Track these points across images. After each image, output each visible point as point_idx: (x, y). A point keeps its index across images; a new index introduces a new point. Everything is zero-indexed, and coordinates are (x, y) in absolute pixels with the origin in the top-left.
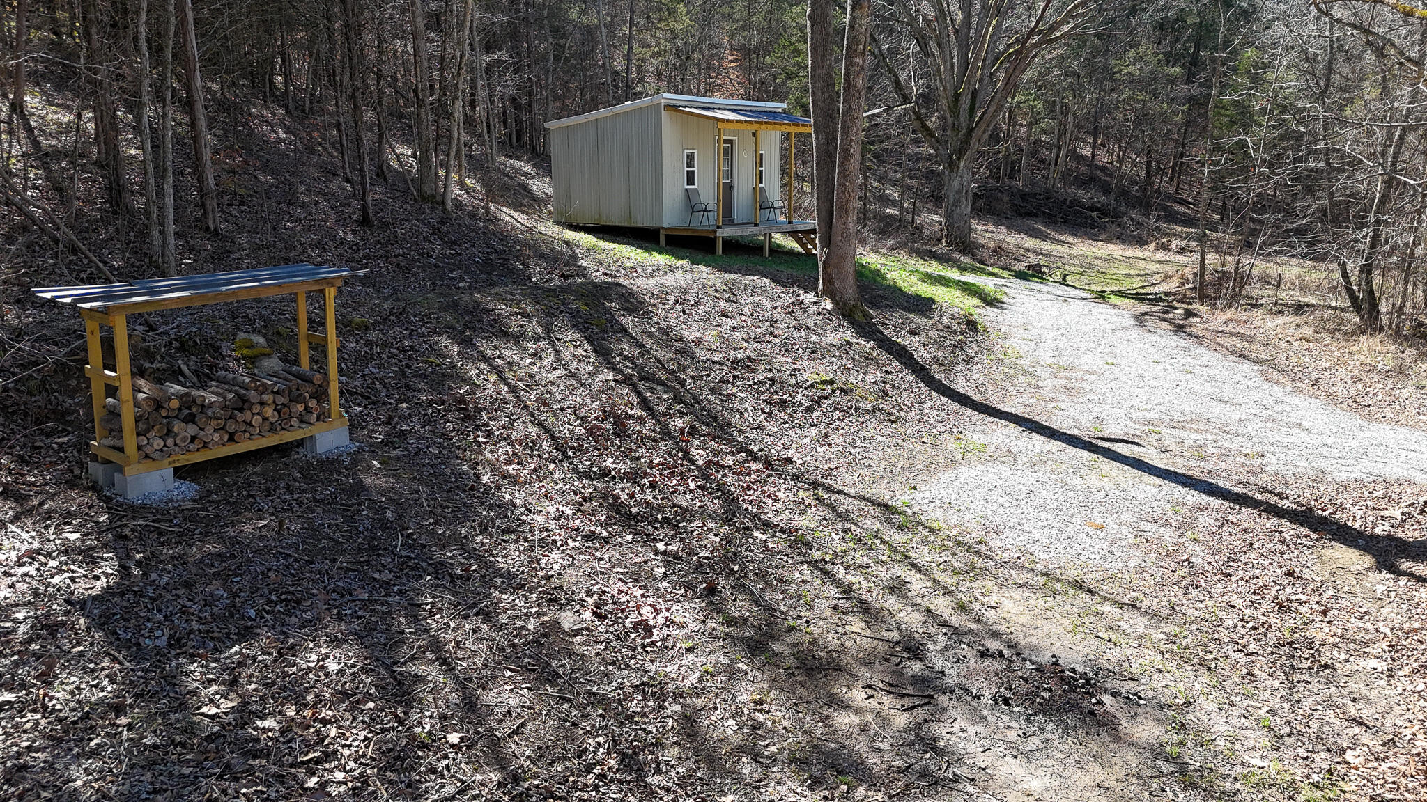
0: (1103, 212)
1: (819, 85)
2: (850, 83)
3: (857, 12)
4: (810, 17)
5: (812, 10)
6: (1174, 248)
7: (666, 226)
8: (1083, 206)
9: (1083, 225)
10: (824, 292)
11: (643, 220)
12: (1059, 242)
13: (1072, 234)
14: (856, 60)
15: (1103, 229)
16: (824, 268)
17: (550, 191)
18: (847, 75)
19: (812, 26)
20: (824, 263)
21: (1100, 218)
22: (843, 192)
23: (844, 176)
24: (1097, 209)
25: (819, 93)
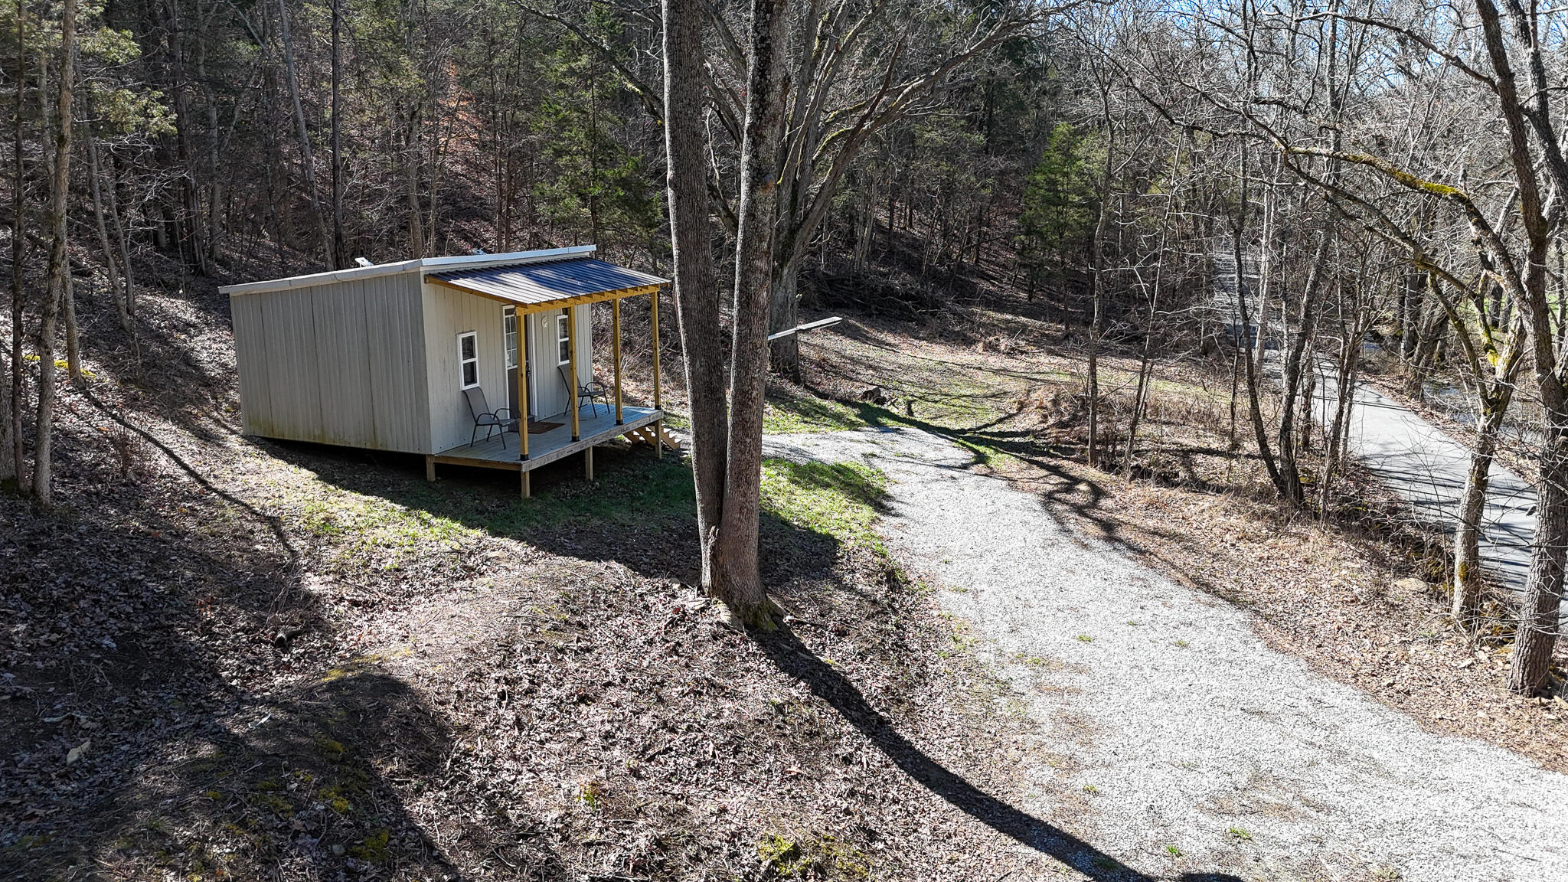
0: (919, 300)
1: (694, 286)
2: (749, 297)
3: (760, 194)
4: (674, 185)
5: (677, 174)
6: (1002, 348)
7: (435, 450)
8: (897, 295)
9: (899, 318)
10: (714, 590)
11: (397, 441)
12: (881, 344)
13: (890, 331)
14: (759, 263)
15: (922, 324)
16: (714, 557)
17: (230, 358)
18: (744, 284)
19: (678, 198)
20: (713, 548)
21: (917, 309)
22: (742, 452)
23: (743, 428)
24: (912, 298)
25: (693, 298)
